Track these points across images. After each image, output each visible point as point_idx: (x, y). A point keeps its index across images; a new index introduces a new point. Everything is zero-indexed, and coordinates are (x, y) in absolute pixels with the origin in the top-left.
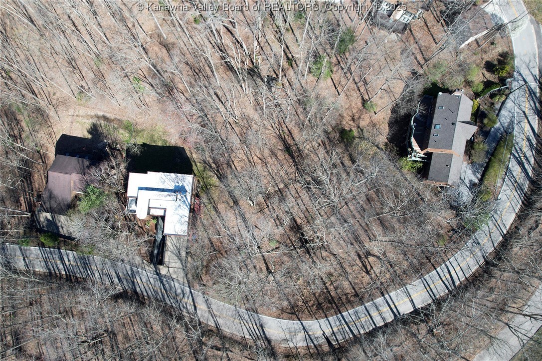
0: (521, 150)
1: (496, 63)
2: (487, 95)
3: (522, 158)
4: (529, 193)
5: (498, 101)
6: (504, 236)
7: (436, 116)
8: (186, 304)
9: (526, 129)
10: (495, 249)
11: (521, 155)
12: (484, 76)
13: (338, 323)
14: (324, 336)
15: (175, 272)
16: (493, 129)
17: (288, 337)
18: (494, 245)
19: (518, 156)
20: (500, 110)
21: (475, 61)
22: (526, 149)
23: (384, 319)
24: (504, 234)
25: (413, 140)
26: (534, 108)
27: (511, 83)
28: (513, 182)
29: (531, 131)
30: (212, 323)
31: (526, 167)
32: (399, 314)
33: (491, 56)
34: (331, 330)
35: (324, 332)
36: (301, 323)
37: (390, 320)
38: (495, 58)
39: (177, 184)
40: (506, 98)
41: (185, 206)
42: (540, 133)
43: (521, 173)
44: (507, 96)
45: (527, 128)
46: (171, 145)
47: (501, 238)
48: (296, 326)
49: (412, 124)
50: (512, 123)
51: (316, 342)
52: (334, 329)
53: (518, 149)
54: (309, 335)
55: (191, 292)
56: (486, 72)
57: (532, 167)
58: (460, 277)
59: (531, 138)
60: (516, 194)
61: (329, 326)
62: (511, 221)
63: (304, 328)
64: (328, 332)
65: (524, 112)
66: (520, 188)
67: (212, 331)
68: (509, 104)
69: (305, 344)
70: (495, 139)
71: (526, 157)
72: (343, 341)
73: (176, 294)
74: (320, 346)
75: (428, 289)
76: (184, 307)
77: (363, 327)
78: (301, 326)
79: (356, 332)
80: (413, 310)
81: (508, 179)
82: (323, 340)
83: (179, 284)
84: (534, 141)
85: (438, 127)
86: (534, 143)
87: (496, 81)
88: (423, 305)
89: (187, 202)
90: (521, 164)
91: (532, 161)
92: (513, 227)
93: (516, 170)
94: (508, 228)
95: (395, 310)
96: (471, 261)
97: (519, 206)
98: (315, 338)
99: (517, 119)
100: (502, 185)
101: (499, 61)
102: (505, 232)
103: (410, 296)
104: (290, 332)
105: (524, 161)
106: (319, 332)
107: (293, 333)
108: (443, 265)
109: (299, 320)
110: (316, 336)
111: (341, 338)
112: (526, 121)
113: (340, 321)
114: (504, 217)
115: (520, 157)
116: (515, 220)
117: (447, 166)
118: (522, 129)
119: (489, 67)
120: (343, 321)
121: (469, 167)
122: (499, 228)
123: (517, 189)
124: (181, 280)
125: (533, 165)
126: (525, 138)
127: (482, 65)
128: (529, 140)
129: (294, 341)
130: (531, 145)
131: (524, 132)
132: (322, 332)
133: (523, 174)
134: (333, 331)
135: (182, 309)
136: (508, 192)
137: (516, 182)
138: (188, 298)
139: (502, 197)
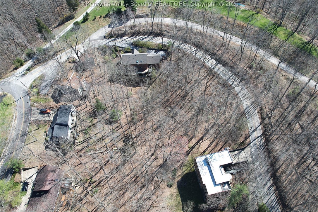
1: (101, 52)
4: (154, 36)
5: (118, 49)
8: (259, 142)
9: (129, 40)
11: (140, 39)
12: (108, 55)
15: (247, 153)
16: (131, 49)
20: (123, 48)
25: (142, 73)
26: (120, 39)
27: (111, 46)
28: (151, 40)
29: (129, 38)
30: (260, 128)
32: (216, 63)
36: (238, 93)
39: (204, 165)
40: (118, 46)
41: (213, 156)
42: (129, 36)
44: (116, 46)
46: (178, 191)
50: (127, 44)
51: (243, 86)
53: (138, 40)
54: (242, 89)
55: (252, 142)
58: (194, 48)
60: (155, 39)
65: (122, 41)
67: (263, 126)
68: (120, 45)
73: (257, 149)
76: (261, 143)
79: (231, 74)
81: (151, 42)
83: (251, 149)
84: (133, 37)
85: (137, 61)
88: (210, 57)
89: (211, 156)
90: (143, 39)
91: (141, 36)
93: (146, 40)
94: (169, 39)
96: (186, 46)
97: (160, 37)
99: (125, 42)
102: (171, 39)
105: (142, 38)
108: (192, 54)
111: (236, 78)
112: (126, 40)
114: (166, 40)
116: (166, 38)
117: (152, 57)
120: (230, 79)
123: (153, 39)
124: (249, 149)
125: (143, 36)
128: (133, 38)
130: (135, 38)
133: (147, 38)
135: (262, 144)
136: (155, 41)
138: (255, 142)
139: (158, 42)
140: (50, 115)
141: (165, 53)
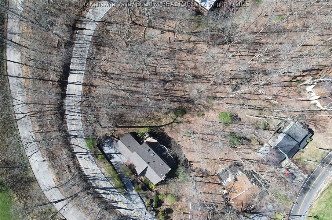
0: (113, 194)
1: (169, 215)
2: (154, 199)
3: (109, 192)
4: (88, 182)
5: (147, 202)
6: (75, 153)
7: (160, 158)
9: (122, 204)
10: (72, 144)
11: (110, 192)
12: (165, 205)
13: (86, 39)
14: (85, 29)
16: (133, 188)
17: (96, 11)
18: (74, 145)
19: (111, 190)
20: (141, 198)
21: (177, 205)
22: (112, 197)
23: (74, 63)
24: (76, 154)
25: (155, 141)
26: (131, 217)
27: (152, 214)
28: (99, 178)
29: (120, 206)
31: (103, 190)
32: (71, 73)
33: (174, 215)
34: (85, 34)
35: (86, 30)
36: (98, 21)
37: (71, 67)
38: (172, 217)
40: (145, 206)
42: (116, 210)
43: (101, 185)
44: (147, 208)
45: (123, 206)
47: (75, 151)
48: (98, 18)
49: (164, 146)
50: (130, 200)
51: (84, 22)
52: (85, 36)
53: (114, 193)
54: (89, 21)
56: (167, 207)
57: (101, 193)
58: (69, 116)
59: (116, 204)
60: (92, 175)
61: (87, 34)
62: (80, 162)
63: (94, 21)
64: (85, 32)
65: (132, 210)
66: (94, 179)
68: (142, 205)
69: (86, 17)
70: (128, 185)
71: (107, 194)
72: (76, 37)
74: (81, 24)
75: (73, 96)
77: (76, 51)
78: (96, 20)
79: (76, 45)
80: (69, 81)
81: (102, 176)
82: (83, 27)
84: (113, 204)
85: (153, 155)
86: (112, 203)
87: (159, 209)
88: (67, 88)
90: (105, 189)
91: (104, 196)
92: (76, 161)
93: (104, 184)
94: (77, 158)
95: (74, 72)
96: (73, 127)
97: (85, 172)
98: (86, 24)
99: (130, 204)
100: (101, 171)
101: (169, 217)
102: (77, 155)
103: (76, 84)
104: (97, 13)
105: (106, 192)
106: (88, 27)
107: (95, 14)
108: (80, 112)
109: (100, 21)
110: (87, 25)
111: (78, 36)
112: (126, 208)
113: (86, 41)
114: (84, 160)
115: (110, 191)
116: (79, 164)
117: (129, 147)
118: (124, 203)
119: (169, 211)
121: (122, 162)
122: (80, 153)
123: (94, 177)
125: (101, 194)
126: (118, 200)
127: (172, 207)
128: (115, 202)
129: (91, 12)
130: (112, 201)
131: (122, 202)
132: (87, 29)
133: (100, 186)
134: (84, 35)
136: (95, 172)
137: (98, 179)
139: (95, 166)
140: (287, 167)
141: (103, 145)
